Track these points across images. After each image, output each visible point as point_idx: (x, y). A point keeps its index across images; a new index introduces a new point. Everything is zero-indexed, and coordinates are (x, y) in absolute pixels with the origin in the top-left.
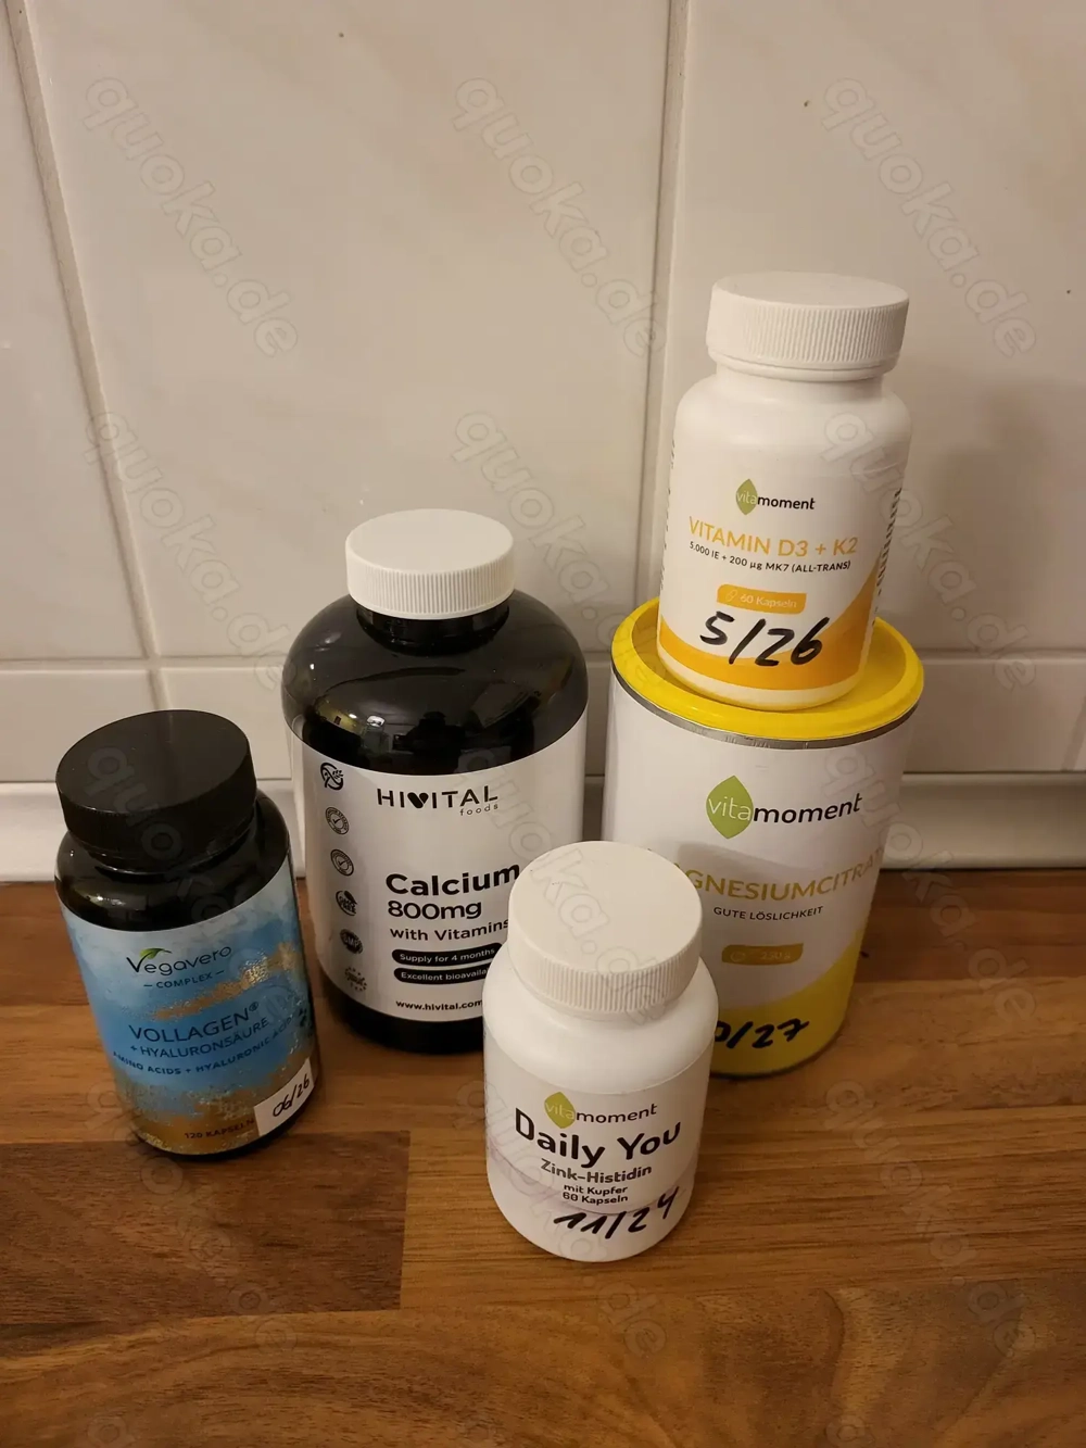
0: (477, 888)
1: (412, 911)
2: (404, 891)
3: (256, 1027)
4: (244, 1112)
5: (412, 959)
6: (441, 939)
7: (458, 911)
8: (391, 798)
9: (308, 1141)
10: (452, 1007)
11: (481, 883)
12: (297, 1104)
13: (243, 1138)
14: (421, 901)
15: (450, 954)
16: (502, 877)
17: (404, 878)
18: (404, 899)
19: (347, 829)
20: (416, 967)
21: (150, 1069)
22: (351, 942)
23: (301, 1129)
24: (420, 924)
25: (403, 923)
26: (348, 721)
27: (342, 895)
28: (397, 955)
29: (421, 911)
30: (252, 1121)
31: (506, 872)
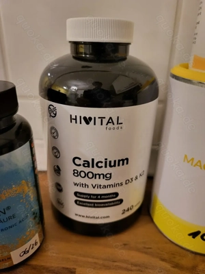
0: (110, 166)
1: (83, 174)
2: (80, 165)
3: (10, 218)
4: (6, 254)
5: (82, 196)
6: (94, 188)
7: (102, 176)
8: (76, 119)
9: (34, 268)
10: (97, 218)
11: (112, 164)
12: (31, 252)
13: (6, 265)
14: (87, 170)
15: (97, 195)
16: (121, 162)
17: (80, 159)
18: (80, 169)
19: (57, 135)
20: (85, 200)
22: (59, 188)
23: (33, 262)
24: (86, 181)
25: (79, 180)
26: (63, 90)
27: (56, 167)
28: (76, 194)
29: (86, 175)
30: (10, 258)
31: (123, 160)
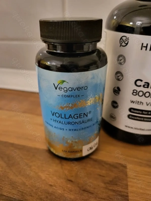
1: (141, 94)
2: (140, 86)
3: (89, 120)
4: (80, 147)
5: (135, 111)
6: (148, 105)
8: (146, 47)
9: (96, 161)
10: (143, 130)
12: (94, 149)
13: (78, 155)
14: (145, 90)
15: (148, 111)
17: (141, 81)
18: (139, 89)
20: (136, 114)
21: (55, 127)
22: (115, 105)
23: (94, 157)
24: (143, 99)
25: (136, 98)
28: (130, 110)
29: (144, 94)
30: (81, 151)
